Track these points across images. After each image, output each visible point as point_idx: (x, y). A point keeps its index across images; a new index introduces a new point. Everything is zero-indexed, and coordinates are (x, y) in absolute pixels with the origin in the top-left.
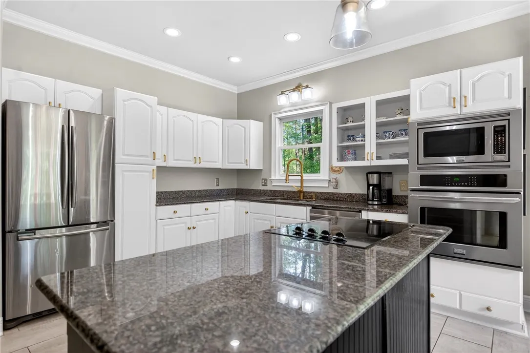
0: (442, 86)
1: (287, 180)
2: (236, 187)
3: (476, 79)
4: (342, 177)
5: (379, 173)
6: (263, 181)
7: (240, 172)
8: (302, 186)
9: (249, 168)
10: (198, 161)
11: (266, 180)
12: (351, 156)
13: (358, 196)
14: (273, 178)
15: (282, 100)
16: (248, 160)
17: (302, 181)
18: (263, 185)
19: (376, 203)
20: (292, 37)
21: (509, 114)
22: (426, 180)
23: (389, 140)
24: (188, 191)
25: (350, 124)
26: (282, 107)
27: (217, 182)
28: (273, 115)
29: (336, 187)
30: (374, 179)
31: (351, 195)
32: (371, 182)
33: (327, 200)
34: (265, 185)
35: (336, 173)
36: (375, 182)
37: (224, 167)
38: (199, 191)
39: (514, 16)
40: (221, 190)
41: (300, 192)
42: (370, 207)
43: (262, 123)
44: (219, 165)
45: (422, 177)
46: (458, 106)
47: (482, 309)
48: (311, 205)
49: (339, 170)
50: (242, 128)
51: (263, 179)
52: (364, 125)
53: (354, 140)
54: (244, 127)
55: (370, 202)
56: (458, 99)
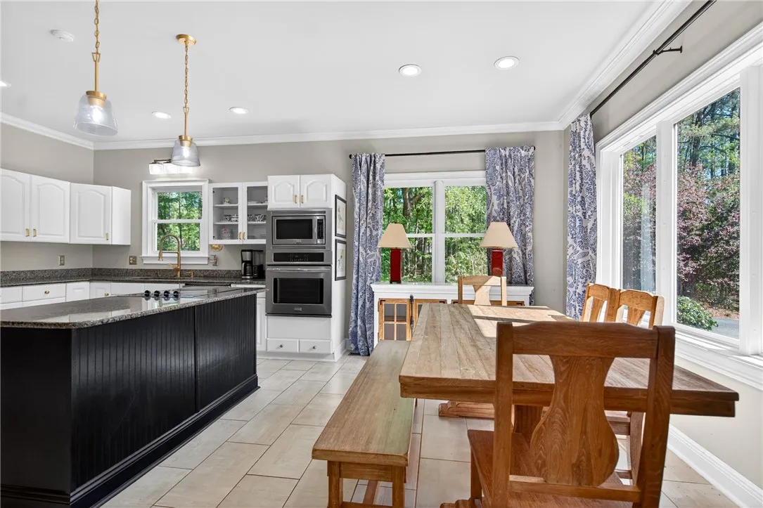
0: (289, 186)
1: (160, 257)
2: (91, 267)
3: (309, 184)
4: (221, 254)
5: (251, 251)
6: (131, 259)
7: (97, 248)
8: (179, 264)
9: (110, 243)
10: (32, 233)
11: (135, 258)
12: (227, 235)
14: (144, 255)
15: (155, 169)
16: (110, 234)
17: (179, 258)
18: (130, 264)
19: (249, 277)
20: (161, 115)
21: (325, 212)
22: (278, 257)
23: (259, 222)
24: (14, 272)
25: (226, 205)
26: (155, 177)
27: (61, 260)
28: (144, 183)
29: (215, 264)
30: (247, 256)
31: (229, 272)
32: (244, 259)
33: (205, 277)
34: (134, 263)
35: (215, 250)
36: (248, 259)
37: (72, 242)
38: (32, 272)
39: (339, 139)
40: (68, 271)
41: (177, 270)
42: (243, 281)
43: (129, 192)
44: (65, 239)
45: (275, 255)
46: (298, 203)
47: (311, 349)
48: (183, 282)
49: (220, 247)
50: (101, 196)
51: (130, 257)
52: (237, 207)
53: (230, 220)
54: (104, 195)
55: (243, 277)
56: (298, 196)
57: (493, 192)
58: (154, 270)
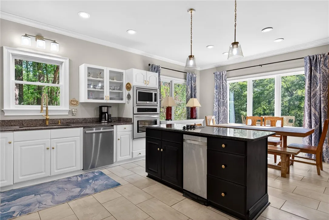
13: (89, 119)
17: (47, 111)
19: (106, 121)
21: (157, 90)
31: (85, 119)
32: (103, 111)
35: (74, 106)
36: (106, 111)
41: (47, 120)
46: (146, 84)
49: (76, 104)
55: (103, 122)
56: (146, 81)
57: (188, 88)
58: (19, 121)
